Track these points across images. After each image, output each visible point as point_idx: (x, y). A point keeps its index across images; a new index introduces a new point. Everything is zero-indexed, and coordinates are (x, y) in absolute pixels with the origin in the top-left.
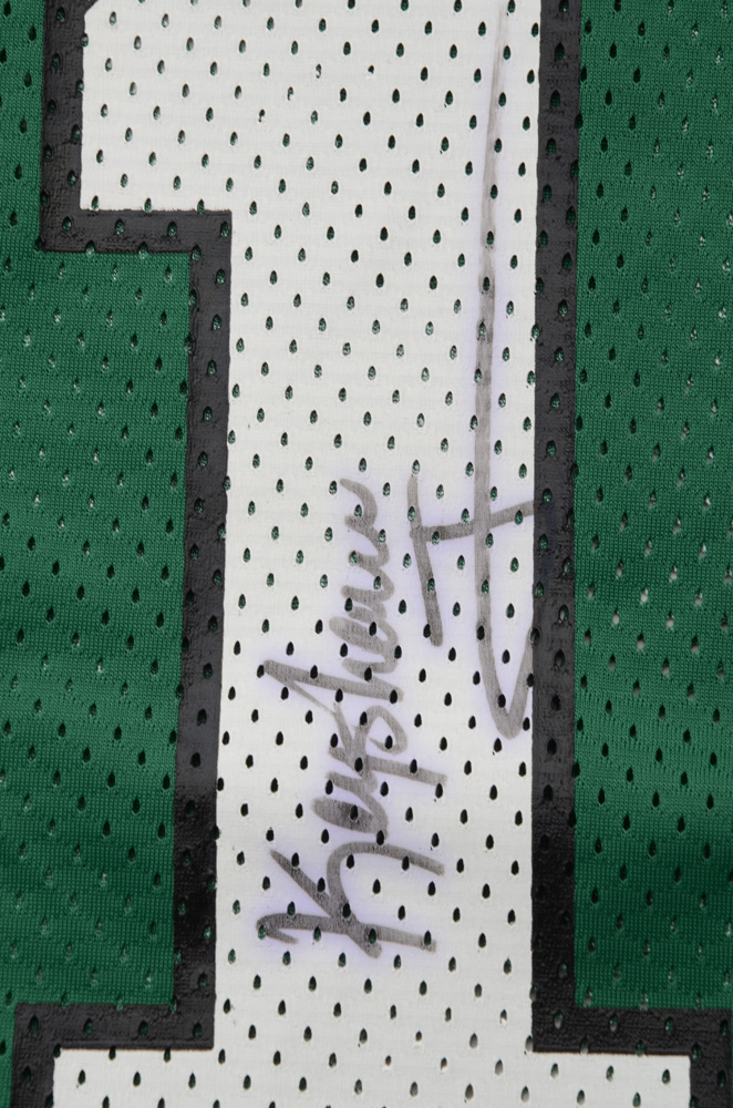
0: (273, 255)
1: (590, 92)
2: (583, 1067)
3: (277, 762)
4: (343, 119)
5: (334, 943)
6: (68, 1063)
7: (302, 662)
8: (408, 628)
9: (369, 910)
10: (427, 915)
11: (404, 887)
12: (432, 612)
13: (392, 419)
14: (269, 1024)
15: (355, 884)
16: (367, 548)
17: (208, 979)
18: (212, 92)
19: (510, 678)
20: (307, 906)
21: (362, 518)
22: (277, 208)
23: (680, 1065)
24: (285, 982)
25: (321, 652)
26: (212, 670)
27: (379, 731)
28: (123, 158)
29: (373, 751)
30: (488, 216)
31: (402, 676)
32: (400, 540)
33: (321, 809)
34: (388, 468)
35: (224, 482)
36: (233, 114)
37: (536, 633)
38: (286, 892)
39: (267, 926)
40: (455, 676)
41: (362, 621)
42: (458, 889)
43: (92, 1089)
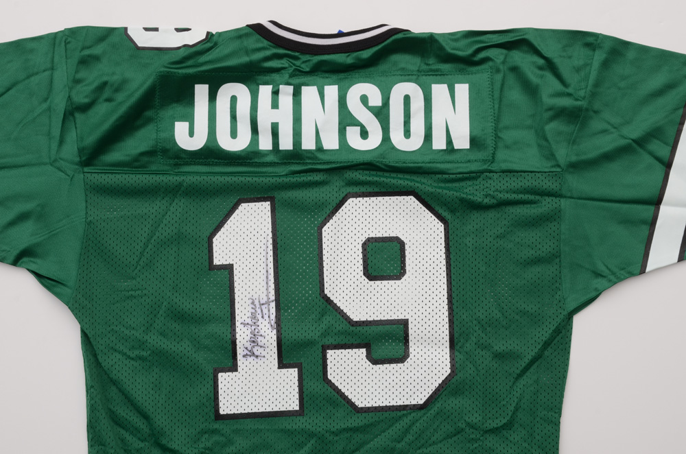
0: (239, 269)
2: (284, 371)
3: (244, 336)
4: (247, 251)
5: (252, 358)
6: (220, 375)
7: (246, 322)
8: (259, 317)
9: (256, 353)
10: (264, 353)
11: (261, 350)
12: (263, 314)
13: (256, 290)
14: (245, 368)
15: (255, 350)
16: (254, 307)
17: (237, 363)
18: (230, 248)
19: (273, 322)
20: (249, 353)
21: (253, 303)
22: (239, 263)
23: (296, 369)
24: (247, 363)
25: (249, 321)
26: (235, 324)
27: (257, 331)
28: (219, 258)
29: (256, 333)
30: (267, 262)
31: (259, 323)
32: (258, 306)
33: (250, 341)
34: (256, 296)
35: (235, 299)
36: (233, 251)
37: (276, 316)
38: (246, 352)
39: (244, 356)
40: (266, 323)
41: (253, 316)
42: (268, 350)
43: (223, 378)
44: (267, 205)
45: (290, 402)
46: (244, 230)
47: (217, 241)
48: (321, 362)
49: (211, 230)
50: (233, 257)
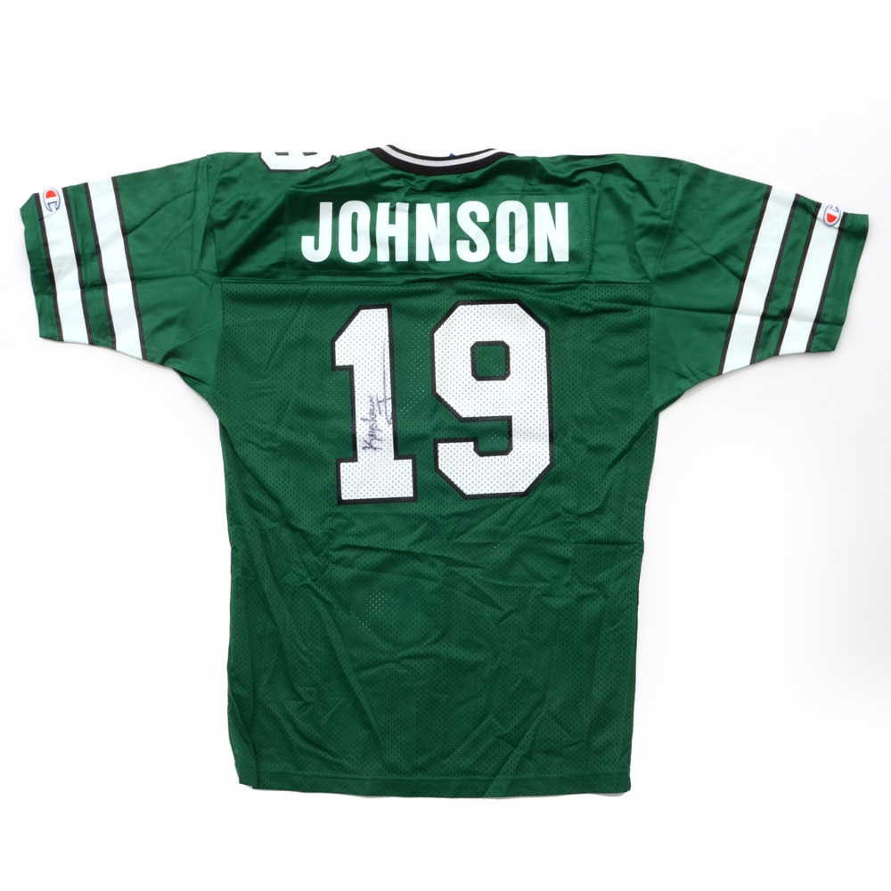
0: (359, 370)
1: (395, 349)
2: (400, 461)
3: (363, 430)
4: (366, 353)
5: (371, 450)
7: (365, 418)
8: (377, 413)
9: (374, 446)
10: (381, 446)
11: (378, 443)
12: (380, 411)
13: (374, 388)
14: (364, 459)
15: (373, 443)
16: (372, 404)
17: (357, 454)
19: (389, 418)
20: (368, 446)
21: (371, 401)
23: (411, 461)
24: (366, 454)
25: (368, 417)
26: (355, 419)
27: (375, 425)
28: (341, 359)
29: (374, 428)
30: (384, 363)
31: (377, 419)
32: (376, 403)
33: (369, 435)
34: (374, 394)
35: (355, 397)
36: (353, 353)
37: (392, 413)
38: (365, 445)
39: (363, 448)
40: (383, 418)
41: (372, 413)
42: (384, 443)
43: (344, 466)
44: (384, 312)
45: (405, 490)
46: (364, 334)
47: (338, 344)
48: (432, 454)
49: (333, 334)
50: (353, 359)
